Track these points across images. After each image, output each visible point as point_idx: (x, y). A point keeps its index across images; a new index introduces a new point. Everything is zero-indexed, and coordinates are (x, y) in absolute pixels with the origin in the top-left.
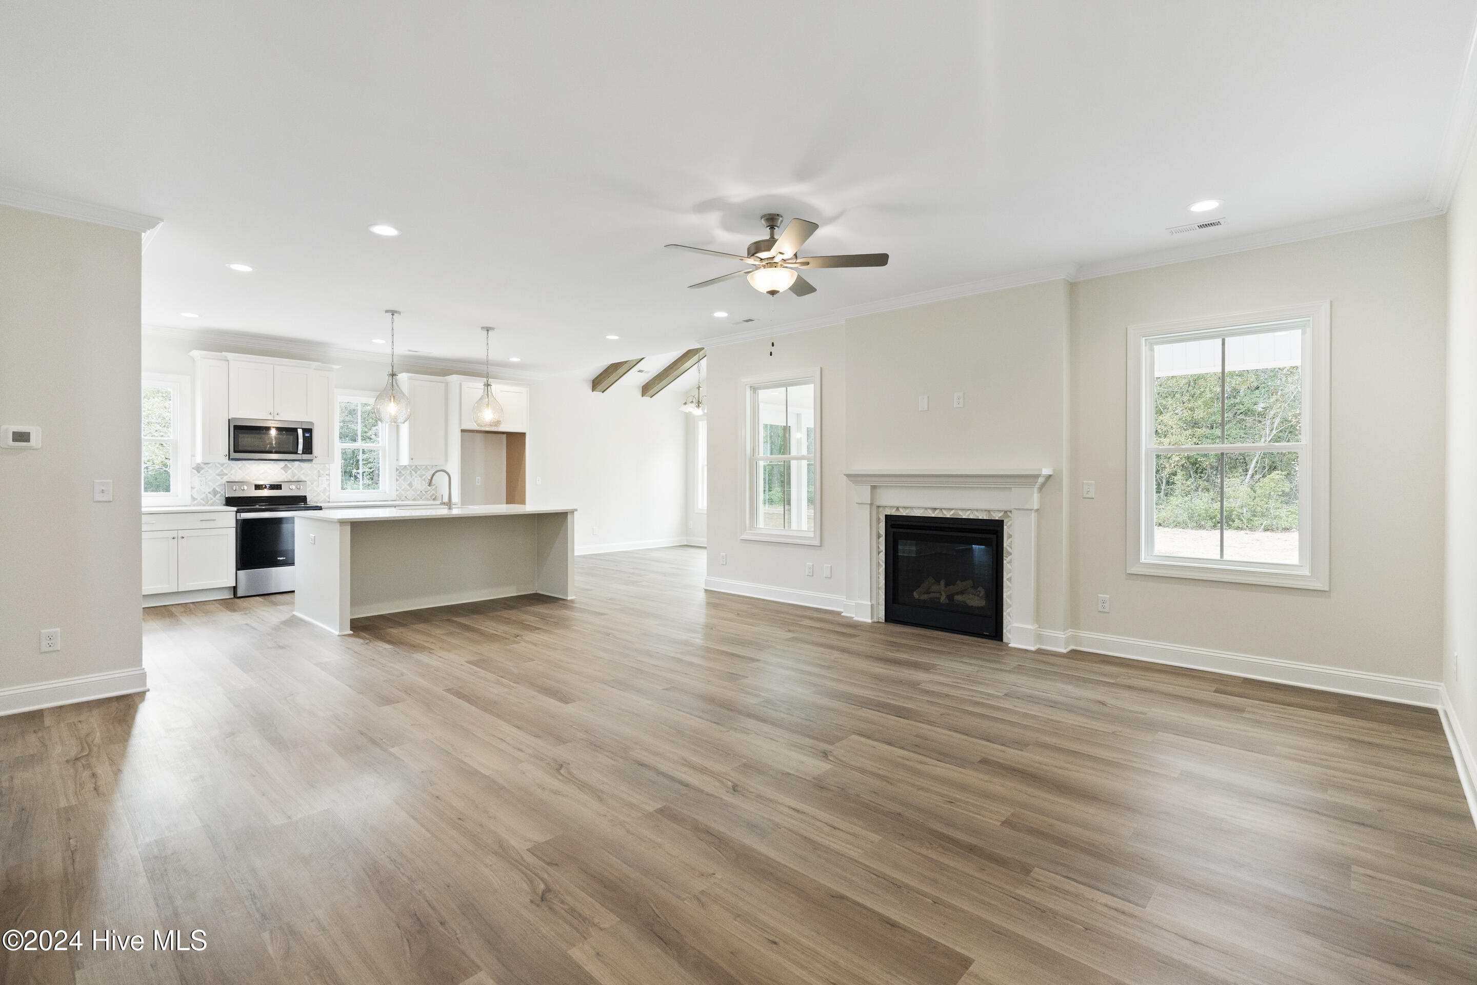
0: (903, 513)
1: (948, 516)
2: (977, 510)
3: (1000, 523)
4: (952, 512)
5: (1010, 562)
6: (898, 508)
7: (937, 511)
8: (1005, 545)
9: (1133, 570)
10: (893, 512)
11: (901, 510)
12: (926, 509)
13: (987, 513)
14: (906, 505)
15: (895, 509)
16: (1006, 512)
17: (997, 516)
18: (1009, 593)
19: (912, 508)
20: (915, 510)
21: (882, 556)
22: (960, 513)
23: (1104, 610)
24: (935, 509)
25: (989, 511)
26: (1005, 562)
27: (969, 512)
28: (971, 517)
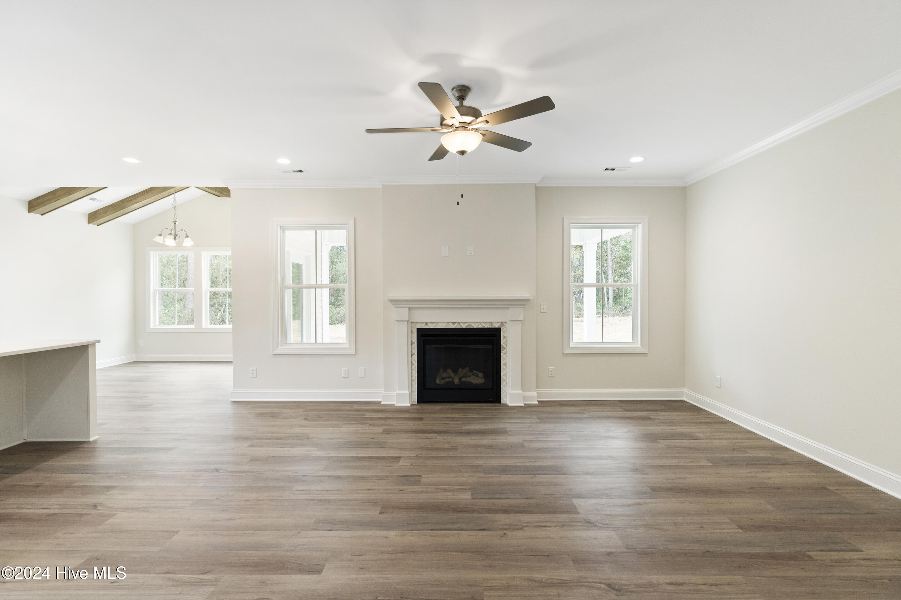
0: (431, 326)
1: (464, 327)
2: (484, 322)
3: (499, 330)
4: (467, 324)
5: (506, 353)
6: (426, 323)
7: (456, 324)
8: (502, 343)
9: (567, 351)
10: (423, 326)
11: (429, 324)
12: (448, 323)
13: (490, 323)
14: (432, 321)
15: (425, 324)
16: (502, 323)
17: (496, 326)
18: (504, 372)
19: (437, 322)
20: (439, 324)
21: (415, 357)
22: (472, 324)
23: (552, 376)
24: (455, 323)
25: (491, 323)
26: (502, 354)
27: (478, 324)
28: (480, 327)
